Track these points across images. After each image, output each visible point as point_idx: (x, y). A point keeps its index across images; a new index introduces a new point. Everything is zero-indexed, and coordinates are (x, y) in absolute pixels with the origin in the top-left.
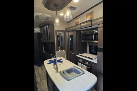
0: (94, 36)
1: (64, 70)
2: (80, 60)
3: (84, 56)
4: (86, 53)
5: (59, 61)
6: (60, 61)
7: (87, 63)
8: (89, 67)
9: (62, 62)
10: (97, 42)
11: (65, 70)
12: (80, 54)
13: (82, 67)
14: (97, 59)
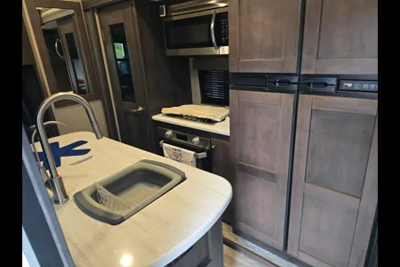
0: (212, 25)
1: (95, 185)
2: (169, 133)
3: (180, 116)
4: (190, 102)
5: (70, 150)
6: (77, 149)
7: (196, 139)
8: (203, 155)
9: (86, 151)
10: (224, 50)
11: (101, 183)
12: (165, 110)
13: (178, 158)
14: (228, 119)
